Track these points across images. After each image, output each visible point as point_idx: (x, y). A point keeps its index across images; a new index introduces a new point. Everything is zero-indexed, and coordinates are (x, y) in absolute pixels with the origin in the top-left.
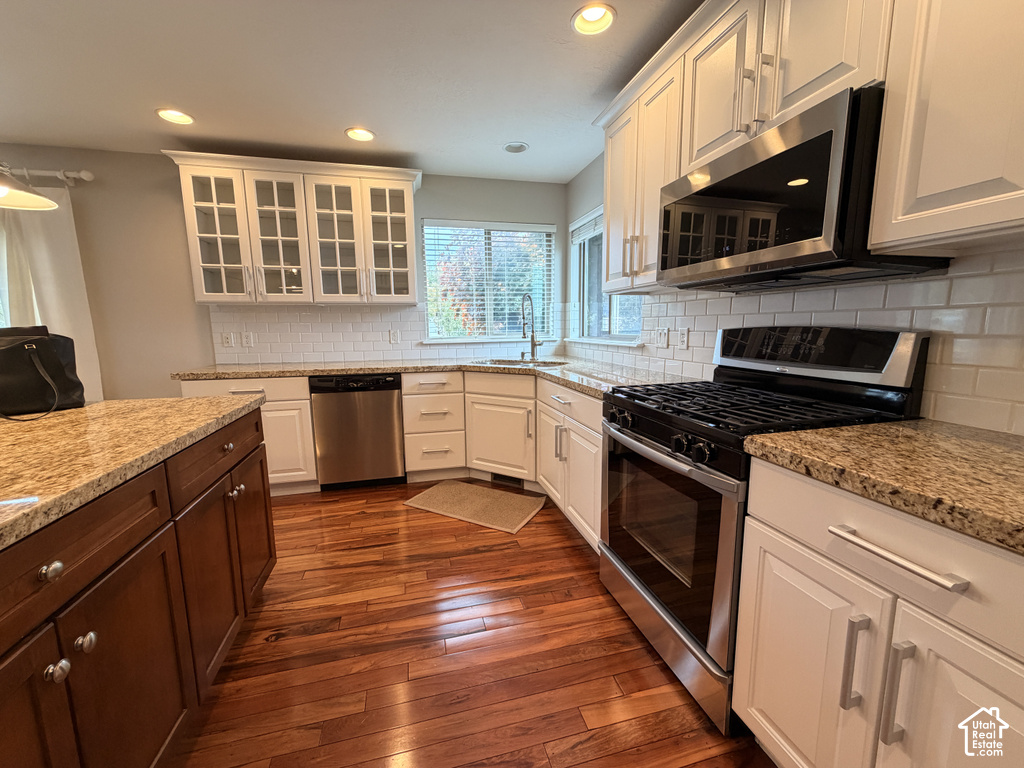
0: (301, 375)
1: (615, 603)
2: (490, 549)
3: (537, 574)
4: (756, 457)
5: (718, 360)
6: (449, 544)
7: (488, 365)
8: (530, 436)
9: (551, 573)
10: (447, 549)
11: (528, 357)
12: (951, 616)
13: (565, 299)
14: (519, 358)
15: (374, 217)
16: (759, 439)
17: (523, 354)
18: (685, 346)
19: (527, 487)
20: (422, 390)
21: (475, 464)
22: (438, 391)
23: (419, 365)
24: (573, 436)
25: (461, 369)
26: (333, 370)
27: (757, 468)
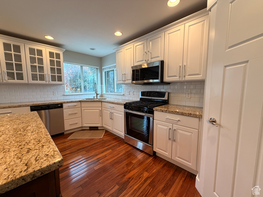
0: (28, 106)
1: (129, 144)
2: (98, 143)
3: (111, 144)
4: (155, 111)
5: (140, 97)
6: (86, 144)
7: (85, 100)
8: (100, 116)
9: (114, 143)
10: (87, 145)
11: (95, 98)
12: (178, 124)
13: (102, 84)
14: (93, 98)
15: (50, 60)
16: (155, 108)
17: (94, 97)
19: (99, 128)
20: (69, 107)
21: (85, 125)
22: (74, 107)
23: (69, 101)
24: (114, 114)
25: (80, 101)
26: (40, 104)
27: (155, 112)
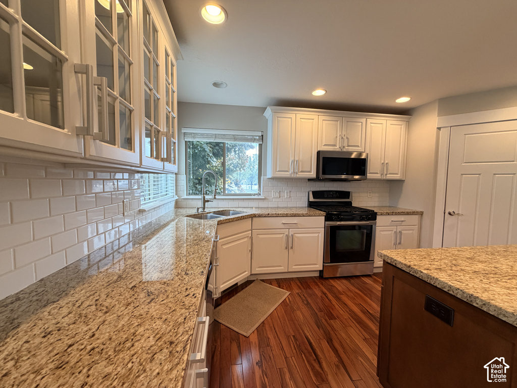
4: (379, 215)
18: (289, 197)
